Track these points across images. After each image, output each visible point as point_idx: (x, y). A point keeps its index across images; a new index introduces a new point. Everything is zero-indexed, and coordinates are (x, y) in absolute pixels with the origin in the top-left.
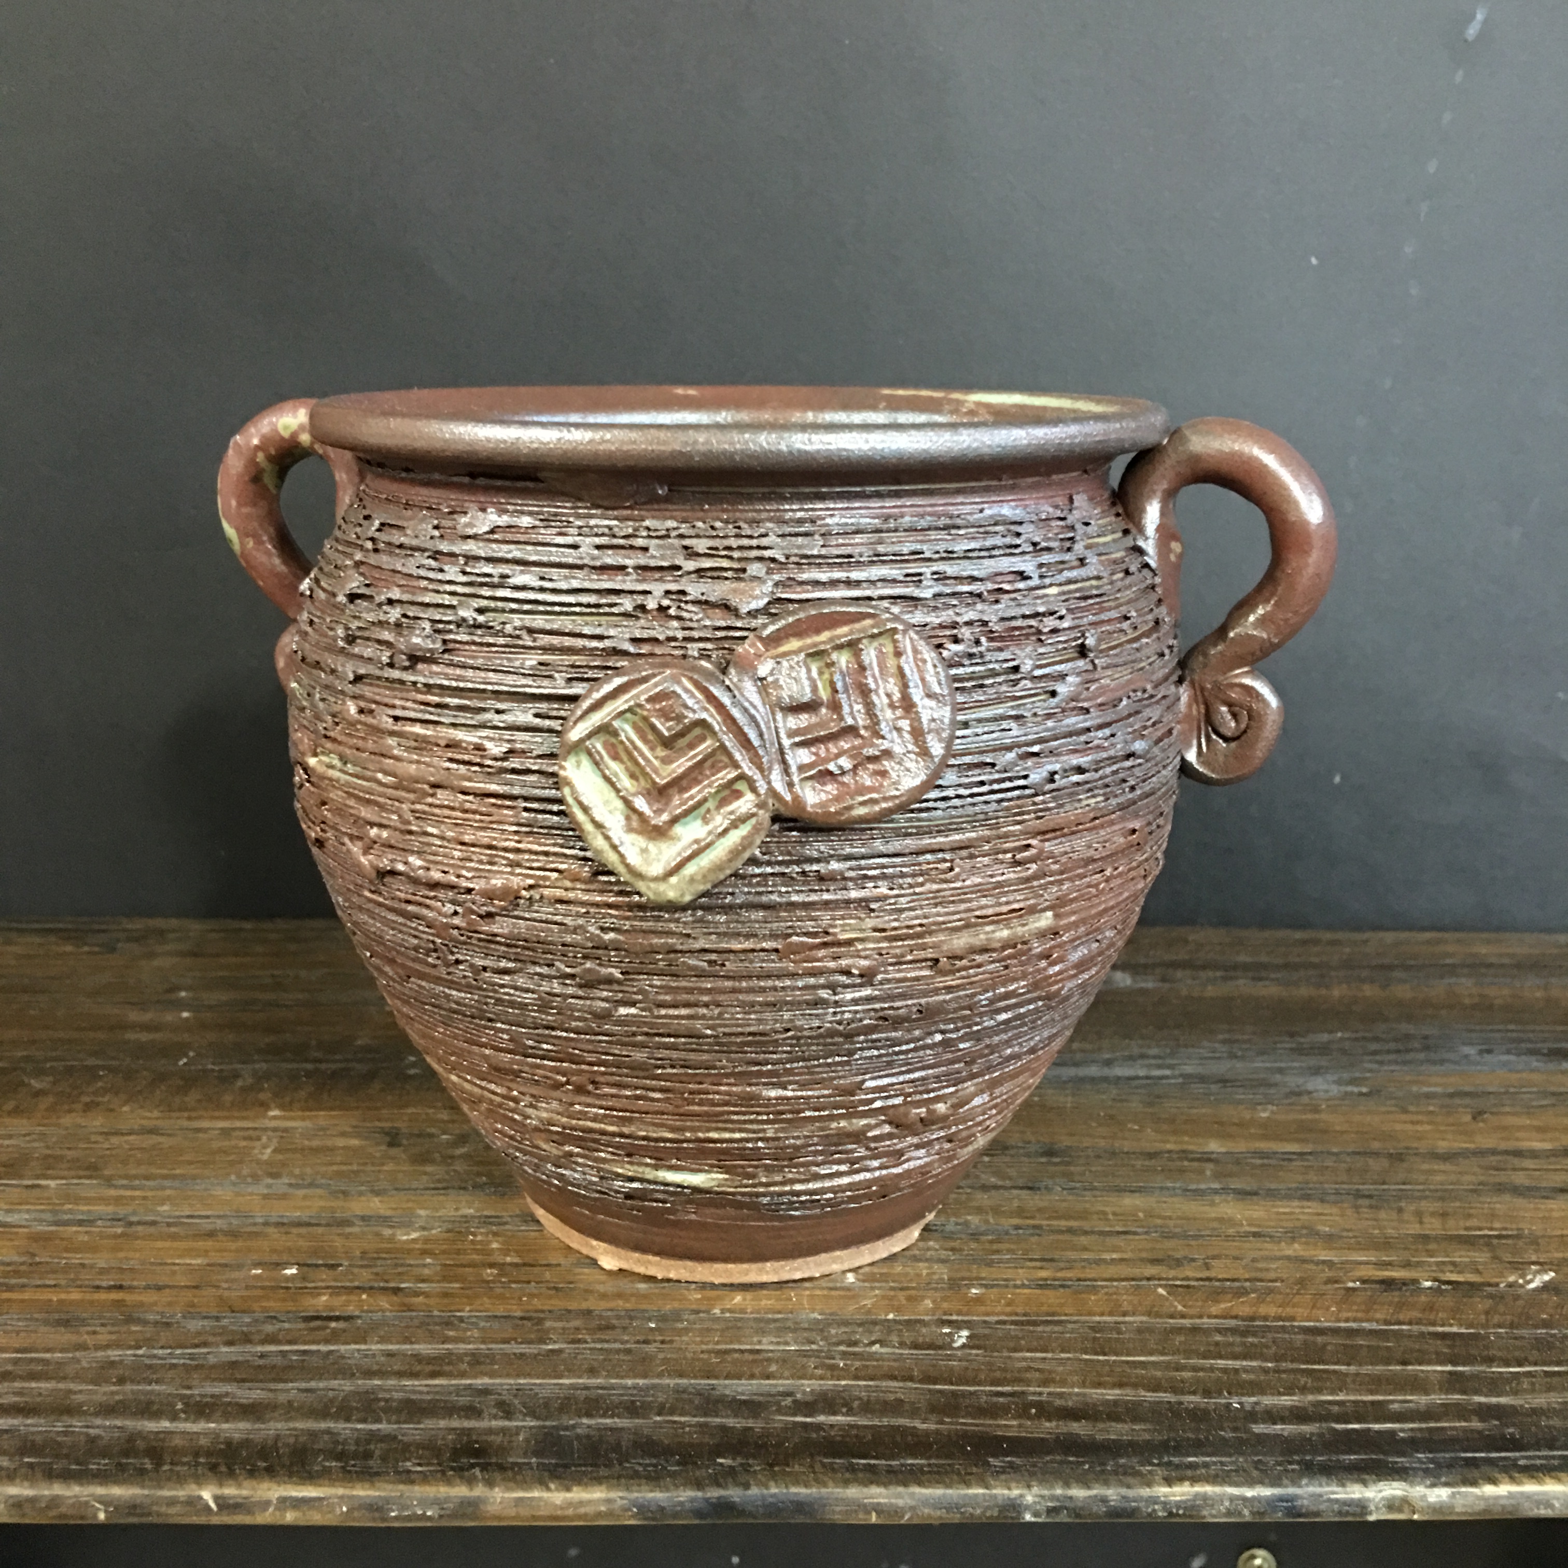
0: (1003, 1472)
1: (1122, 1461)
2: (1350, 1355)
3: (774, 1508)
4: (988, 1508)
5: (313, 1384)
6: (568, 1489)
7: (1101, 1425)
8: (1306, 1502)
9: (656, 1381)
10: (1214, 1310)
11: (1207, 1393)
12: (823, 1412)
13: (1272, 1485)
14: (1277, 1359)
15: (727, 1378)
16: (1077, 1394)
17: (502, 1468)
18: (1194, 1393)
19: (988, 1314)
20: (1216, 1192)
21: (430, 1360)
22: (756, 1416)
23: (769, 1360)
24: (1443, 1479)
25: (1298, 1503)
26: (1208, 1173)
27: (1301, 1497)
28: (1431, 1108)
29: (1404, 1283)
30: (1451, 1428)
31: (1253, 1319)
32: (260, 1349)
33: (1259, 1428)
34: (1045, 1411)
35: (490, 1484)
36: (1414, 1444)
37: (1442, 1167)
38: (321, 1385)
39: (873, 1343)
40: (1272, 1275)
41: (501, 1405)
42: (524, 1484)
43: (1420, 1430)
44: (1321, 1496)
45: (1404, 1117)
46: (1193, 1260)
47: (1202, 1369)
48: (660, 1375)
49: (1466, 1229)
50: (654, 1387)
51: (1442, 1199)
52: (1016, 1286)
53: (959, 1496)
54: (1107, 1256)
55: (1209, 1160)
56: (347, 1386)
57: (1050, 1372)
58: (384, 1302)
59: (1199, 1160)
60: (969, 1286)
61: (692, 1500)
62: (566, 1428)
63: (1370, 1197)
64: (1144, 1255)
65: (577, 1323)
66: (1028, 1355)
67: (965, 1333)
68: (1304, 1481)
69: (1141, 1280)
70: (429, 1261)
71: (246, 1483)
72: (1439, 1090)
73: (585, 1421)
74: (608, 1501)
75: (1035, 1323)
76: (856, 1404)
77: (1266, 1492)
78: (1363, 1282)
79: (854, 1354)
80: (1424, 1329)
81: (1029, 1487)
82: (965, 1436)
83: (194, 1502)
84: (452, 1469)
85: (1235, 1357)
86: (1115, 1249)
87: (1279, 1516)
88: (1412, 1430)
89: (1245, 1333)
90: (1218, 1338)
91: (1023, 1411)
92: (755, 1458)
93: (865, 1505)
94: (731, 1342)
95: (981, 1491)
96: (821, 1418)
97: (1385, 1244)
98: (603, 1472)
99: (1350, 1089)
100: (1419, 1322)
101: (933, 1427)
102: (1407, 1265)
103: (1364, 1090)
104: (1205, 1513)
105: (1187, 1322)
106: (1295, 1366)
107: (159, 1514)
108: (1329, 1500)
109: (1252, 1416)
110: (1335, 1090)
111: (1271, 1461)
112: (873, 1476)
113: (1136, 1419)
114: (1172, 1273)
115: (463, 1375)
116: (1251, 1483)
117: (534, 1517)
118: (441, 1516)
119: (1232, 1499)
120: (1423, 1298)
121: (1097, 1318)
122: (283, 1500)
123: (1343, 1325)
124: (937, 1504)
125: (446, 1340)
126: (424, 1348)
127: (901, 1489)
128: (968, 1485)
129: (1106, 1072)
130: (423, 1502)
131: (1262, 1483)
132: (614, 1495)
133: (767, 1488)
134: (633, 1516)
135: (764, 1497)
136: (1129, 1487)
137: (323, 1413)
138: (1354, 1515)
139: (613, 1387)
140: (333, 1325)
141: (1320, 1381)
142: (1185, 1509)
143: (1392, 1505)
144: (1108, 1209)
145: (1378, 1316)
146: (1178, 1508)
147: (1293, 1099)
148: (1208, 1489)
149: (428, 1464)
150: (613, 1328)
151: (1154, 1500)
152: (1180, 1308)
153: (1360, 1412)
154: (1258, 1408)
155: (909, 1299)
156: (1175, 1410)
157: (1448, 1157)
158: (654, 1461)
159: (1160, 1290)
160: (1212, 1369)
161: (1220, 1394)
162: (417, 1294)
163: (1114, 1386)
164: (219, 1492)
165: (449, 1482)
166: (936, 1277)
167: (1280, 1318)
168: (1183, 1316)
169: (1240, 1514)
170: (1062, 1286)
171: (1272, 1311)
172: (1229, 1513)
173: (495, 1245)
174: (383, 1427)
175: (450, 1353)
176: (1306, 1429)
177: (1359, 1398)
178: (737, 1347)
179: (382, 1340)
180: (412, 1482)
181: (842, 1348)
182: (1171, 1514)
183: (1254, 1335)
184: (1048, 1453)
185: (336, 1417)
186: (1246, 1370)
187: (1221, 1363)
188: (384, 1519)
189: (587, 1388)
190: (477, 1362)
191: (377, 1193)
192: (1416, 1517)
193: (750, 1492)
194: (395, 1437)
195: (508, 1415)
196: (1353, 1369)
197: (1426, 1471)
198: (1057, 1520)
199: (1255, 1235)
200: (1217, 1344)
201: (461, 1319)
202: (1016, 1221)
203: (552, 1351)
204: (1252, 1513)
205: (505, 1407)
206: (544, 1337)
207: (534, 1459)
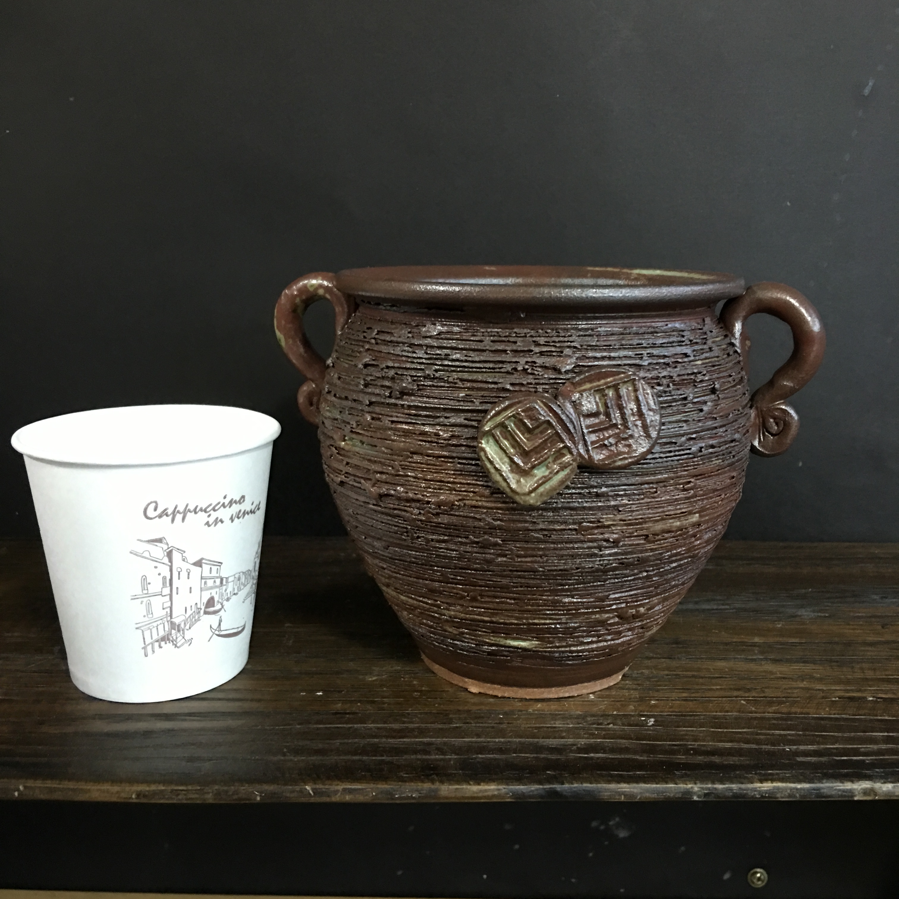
0: (683, 777)
1: (738, 772)
2: (839, 729)
3: (576, 795)
4: (677, 793)
5: (346, 741)
6: (479, 784)
7: (725, 758)
8: (825, 790)
9: (510, 740)
10: (770, 710)
11: (773, 744)
12: (593, 753)
13: (809, 783)
14: (803, 730)
15: (542, 738)
16: (711, 745)
17: (446, 775)
18: (767, 745)
19: (662, 712)
20: (761, 660)
21: (400, 731)
22: (561, 754)
23: (561, 731)
24: (889, 780)
25: (822, 791)
26: (756, 652)
27: (823, 788)
28: (861, 623)
29: (859, 698)
30: (891, 759)
31: (790, 713)
32: (315, 726)
33: (800, 759)
34: (697, 752)
35: (442, 782)
36: (873, 765)
37: (870, 649)
38: (350, 741)
39: (609, 724)
40: (795, 695)
41: (438, 749)
42: (458, 782)
43: (876, 760)
44: (832, 787)
45: (848, 627)
46: (756, 689)
47: (769, 734)
48: (511, 737)
49: (886, 675)
50: (509, 742)
51: (872, 663)
52: (672, 700)
53: (663, 788)
54: (714, 687)
55: (755, 646)
56: (363, 742)
57: (697, 736)
58: (369, 707)
59: (751, 646)
60: (651, 700)
61: (537, 790)
62: (472, 759)
63: (837, 662)
64: (732, 687)
65: (465, 715)
66: (684, 729)
67: (653, 720)
68: (824, 781)
69: (732, 697)
70: (385, 689)
71: (327, 782)
72: (864, 615)
73: (480, 756)
74: (499, 790)
75: (685, 716)
76: (607, 749)
77: (806, 786)
78: (839, 698)
79: (601, 728)
80: (872, 717)
81: (695, 784)
82: (662, 763)
83: (302, 792)
84: (423, 775)
85: (784, 730)
86: (717, 684)
87: (813, 798)
88: (871, 759)
89: (786, 719)
90: (775, 722)
91: (687, 751)
92: (565, 771)
93: (619, 792)
94: (541, 724)
95: (673, 785)
96: (592, 755)
97: (848, 682)
98: (494, 777)
99: (820, 614)
100: (869, 715)
101: (646, 758)
102: (860, 691)
103: (827, 615)
104: (778, 795)
105: (758, 715)
106: (812, 733)
107: (286, 797)
108: (836, 790)
109: (797, 753)
110: (812, 615)
111: (808, 772)
112: (621, 779)
113: (741, 756)
114: (747, 695)
115: (416, 737)
116: (800, 781)
117: (463, 797)
118: (419, 797)
119: (791, 789)
120: (869, 705)
121: (715, 714)
122: (344, 790)
123: (832, 716)
124: (653, 791)
125: (404, 723)
126: (396, 726)
127: (635, 785)
128: (667, 783)
129: (697, 607)
130: (411, 791)
131: (805, 782)
132: (500, 787)
133: (572, 784)
134: (511, 797)
135: (571, 788)
136: (742, 783)
137: (355, 753)
138: (848, 796)
139: (488, 742)
140: (348, 716)
141: (825, 740)
142: (769, 794)
143: (865, 792)
144: (710, 667)
145: (849, 712)
146: (766, 793)
147: (792, 619)
148: (780, 785)
149: (412, 774)
150: (483, 717)
151: (755, 790)
152: (753, 709)
153: (846, 752)
154: (798, 751)
155: (622, 705)
156: (759, 752)
157: (872, 644)
158: (517, 772)
159: (742, 702)
160: (773, 735)
161: (779, 745)
162: (383, 703)
163: (728, 742)
164: (314, 786)
165: (423, 782)
166: (633, 696)
167: (802, 713)
168: (756, 713)
169: (795, 796)
170: (696, 700)
171: (799, 710)
172: (790, 796)
173: (415, 683)
174: (385, 758)
175: (408, 728)
176: (823, 759)
177: (845, 746)
178: (544, 725)
179: (373, 722)
180: (405, 781)
181: (595, 726)
182: (762, 797)
183: (791, 720)
184: (702, 769)
185: (361, 754)
186: (789, 735)
187: (777, 732)
188: (393, 799)
189: (476, 742)
190: (422, 732)
191: (352, 660)
192: (877, 798)
193: (564, 786)
194: (392, 763)
195: (443, 753)
196: (840, 734)
197: (881, 777)
198: (708, 800)
199: (784, 678)
200: (774, 724)
201: (408, 714)
202: (666, 672)
203: (457, 727)
204: (800, 795)
205: (440, 750)
206: (451, 721)
207: (461, 772)
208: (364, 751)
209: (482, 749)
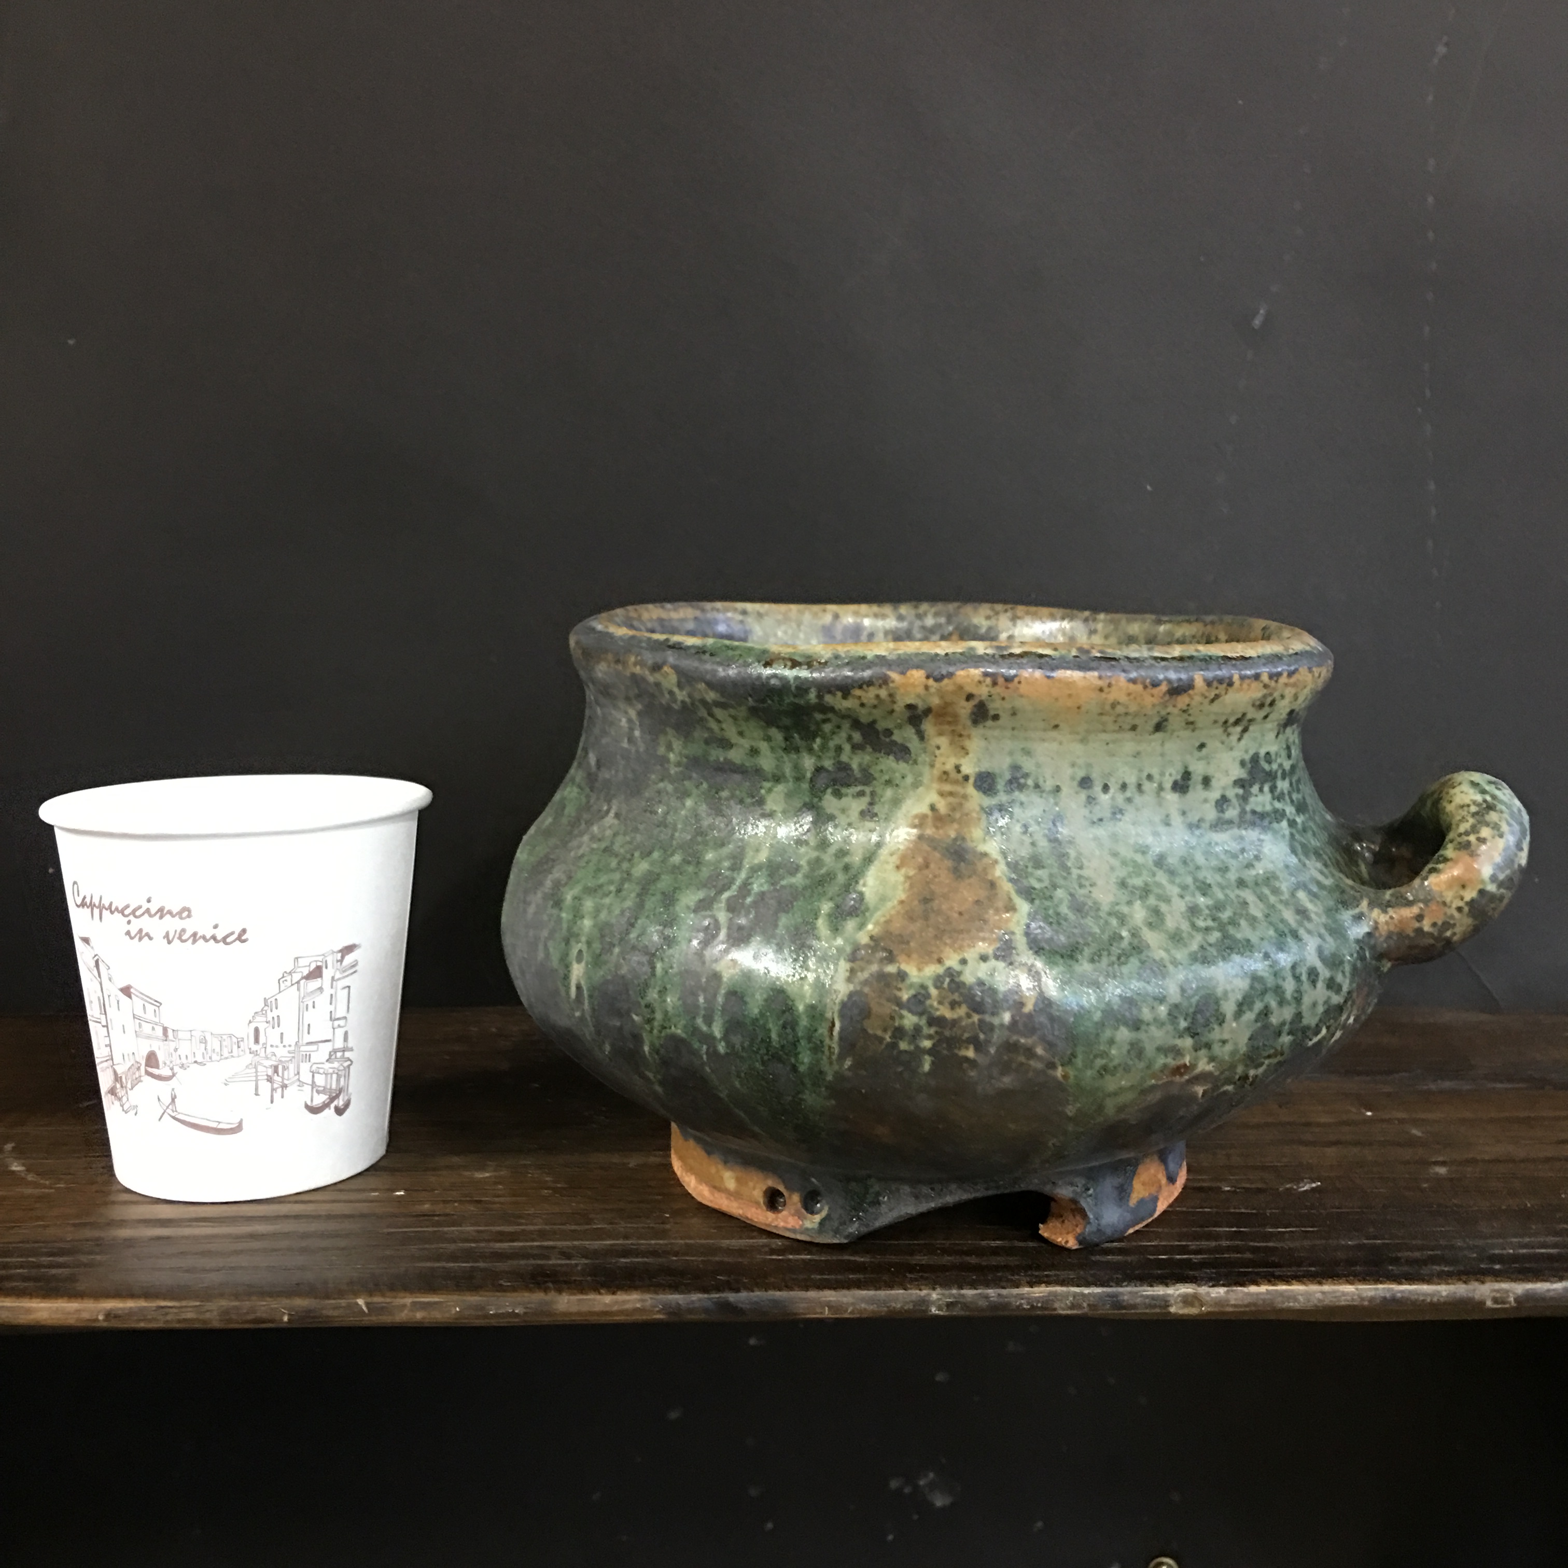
0: (916, 1281)
1: (1000, 1275)
3: (759, 1308)
4: (907, 1303)
5: (427, 1246)
6: (614, 1293)
7: (985, 1258)
8: (1126, 1298)
9: (673, 1241)
12: (791, 1255)
13: (1102, 1285)
15: (721, 1239)
16: (970, 1244)
17: (566, 1282)
21: (509, 1234)
22: (744, 1256)
24: (1222, 1282)
25: (1121, 1298)
27: (1122, 1294)
29: (1210, 1189)
30: (1228, 1258)
34: (946, 1251)
35: (560, 1291)
36: (1203, 1265)
37: (1250, 1132)
38: (433, 1246)
41: (562, 1253)
42: (582, 1291)
43: (1209, 1258)
44: (1136, 1293)
48: (675, 1238)
49: (1261, 1162)
50: (671, 1244)
51: (1247, 1148)
53: (886, 1296)
56: (452, 1247)
58: (472, 1208)
61: (700, 1300)
62: (610, 1263)
65: (612, 1215)
68: (1125, 1284)
70: (499, 1187)
71: (389, 1294)
73: (623, 1260)
74: (643, 1301)
76: (814, 1250)
77: (1098, 1290)
80: (1220, 1210)
81: (934, 1289)
82: (891, 1264)
83: (351, 1308)
84: (532, 1283)
87: (1108, 1309)
88: (1203, 1258)
91: (932, 1252)
92: (744, 1277)
93: (821, 1303)
94: (724, 1223)
95: (901, 1291)
96: (791, 1257)
98: (638, 1284)
100: (1218, 1207)
101: (868, 1260)
102: (1214, 1180)
104: (1057, 1305)
107: (328, 1317)
108: (1142, 1296)
109: (1093, 1252)
111: (1104, 1274)
112: (825, 1285)
113: (1009, 1255)
115: (533, 1240)
117: (592, 1314)
118: (525, 1313)
119: (1075, 1295)
120: (1223, 1196)
122: (414, 1304)
124: (871, 1301)
125: (519, 1224)
126: (507, 1229)
127: (845, 1292)
128: (891, 1287)
131: (1096, 1285)
132: (647, 1296)
133: (753, 1291)
134: (659, 1312)
135: (750, 1298)
136: (1004, 1288)
137: (438, 1258)
138: (1160, 1307)
139: (641, 1244)
140: (436, 1218)
141: (1142, 1236)
142: (1043, 1303)
143: (1187, 1300)
146: (1038, 1302)
148: (1059, 1289)
149: (517, 1282)
151: (1021, 1297)
153: (1167, 1250)
158: (673, 1278)
162: (494, 1203)
164: (369, 1300)
165: (531, 1290)
172: (1073, 1307)
174: (481, 1265)
175: (523, 1230)
176: (1131, 1258)
177: (1169, 1244)
179: (472, 1225)
180: (505, 1291)
184: (948, 1272)
185: (448, 1261)
188: (487, 1316)
189: (621, 1245)
190: (543, 1235)
192: (1204, 1310)
193: (740, 1295)
194: (490, 1270)
195: (569, 1258)
196: (1166, 1230)
197: (1210, 1279)
198: (953, 1313)
201: (529, 1214)
203: (596, 1228)
205: (566, 1255)
206: (589, 1221)
207: (589, 1278)
208: (453, 1257)
209: (626, 1253)
